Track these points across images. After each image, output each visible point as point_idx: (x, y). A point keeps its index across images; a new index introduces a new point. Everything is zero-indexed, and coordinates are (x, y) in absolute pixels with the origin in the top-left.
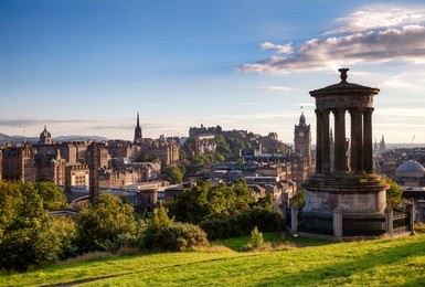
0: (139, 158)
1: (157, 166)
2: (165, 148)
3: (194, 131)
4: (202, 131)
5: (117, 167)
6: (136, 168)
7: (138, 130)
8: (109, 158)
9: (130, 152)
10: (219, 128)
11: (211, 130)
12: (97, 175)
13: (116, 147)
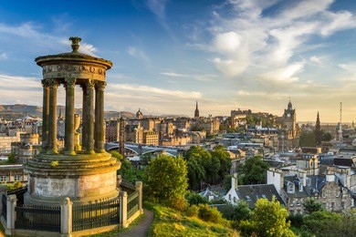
0: (194, 129)
1: (203, 134)
2: (210, 123)
3: (234, 113)
4: (239, 113)
5: (178, 134)
6: (189, 135)
7: (197, 112)
8: (174, 127)
9: (188, 125)
10: (250, 111)
11: (244, 112)
12: (163, 138)
13: (180, 121)
